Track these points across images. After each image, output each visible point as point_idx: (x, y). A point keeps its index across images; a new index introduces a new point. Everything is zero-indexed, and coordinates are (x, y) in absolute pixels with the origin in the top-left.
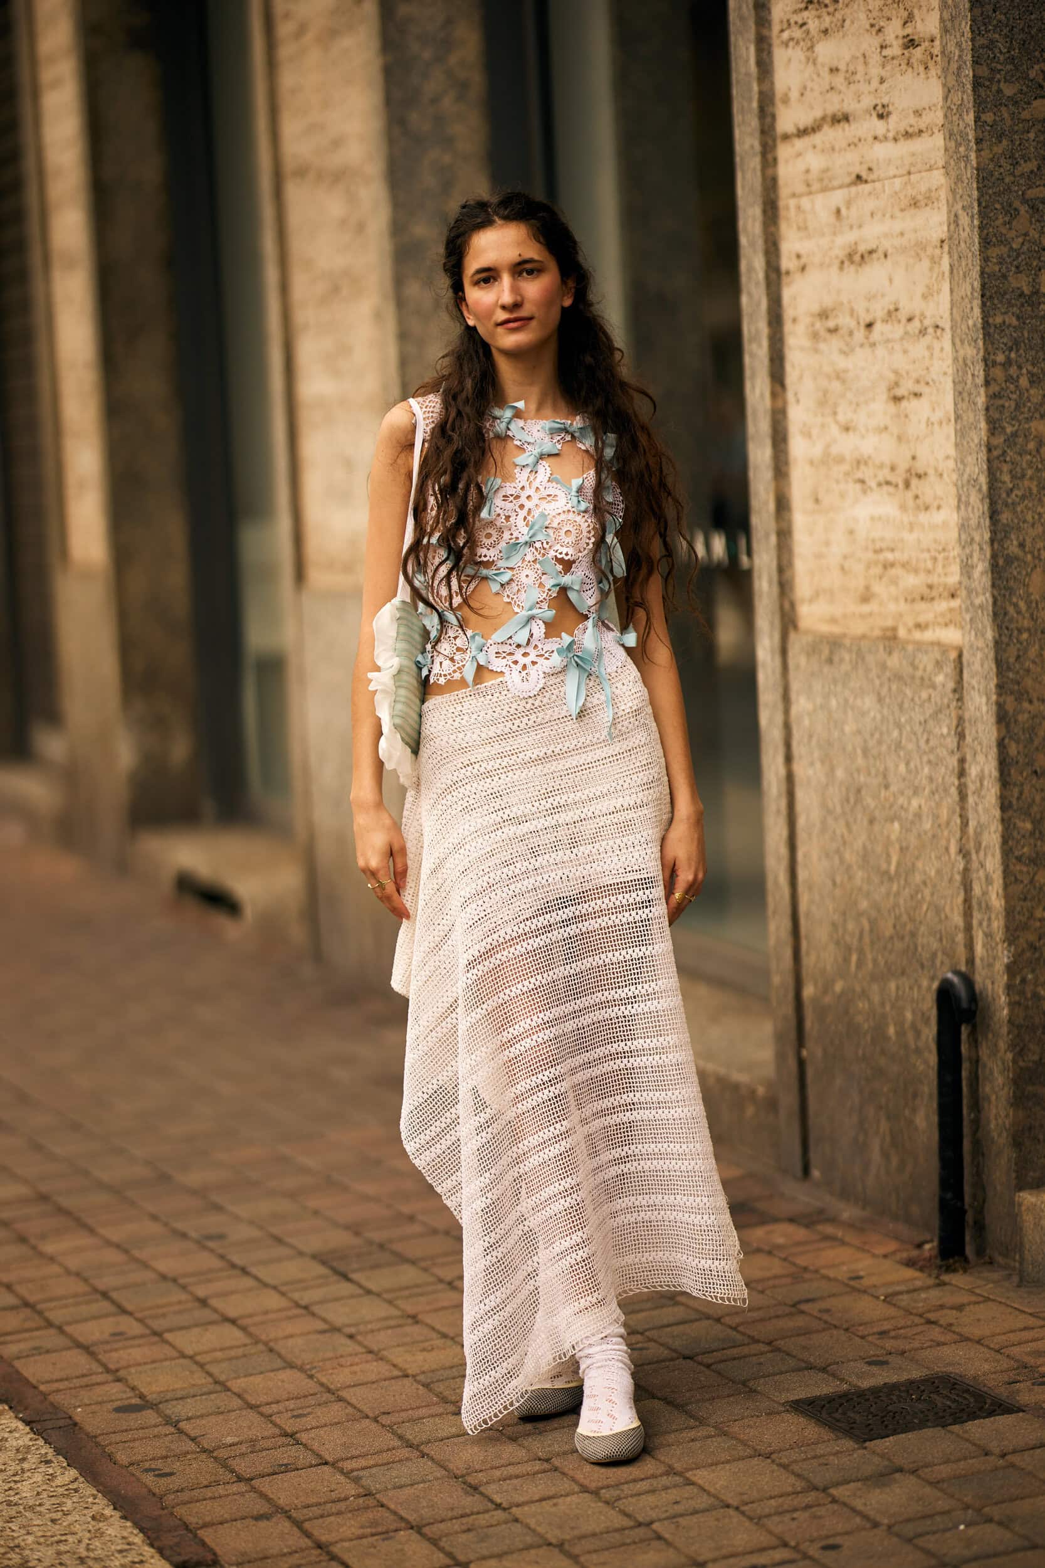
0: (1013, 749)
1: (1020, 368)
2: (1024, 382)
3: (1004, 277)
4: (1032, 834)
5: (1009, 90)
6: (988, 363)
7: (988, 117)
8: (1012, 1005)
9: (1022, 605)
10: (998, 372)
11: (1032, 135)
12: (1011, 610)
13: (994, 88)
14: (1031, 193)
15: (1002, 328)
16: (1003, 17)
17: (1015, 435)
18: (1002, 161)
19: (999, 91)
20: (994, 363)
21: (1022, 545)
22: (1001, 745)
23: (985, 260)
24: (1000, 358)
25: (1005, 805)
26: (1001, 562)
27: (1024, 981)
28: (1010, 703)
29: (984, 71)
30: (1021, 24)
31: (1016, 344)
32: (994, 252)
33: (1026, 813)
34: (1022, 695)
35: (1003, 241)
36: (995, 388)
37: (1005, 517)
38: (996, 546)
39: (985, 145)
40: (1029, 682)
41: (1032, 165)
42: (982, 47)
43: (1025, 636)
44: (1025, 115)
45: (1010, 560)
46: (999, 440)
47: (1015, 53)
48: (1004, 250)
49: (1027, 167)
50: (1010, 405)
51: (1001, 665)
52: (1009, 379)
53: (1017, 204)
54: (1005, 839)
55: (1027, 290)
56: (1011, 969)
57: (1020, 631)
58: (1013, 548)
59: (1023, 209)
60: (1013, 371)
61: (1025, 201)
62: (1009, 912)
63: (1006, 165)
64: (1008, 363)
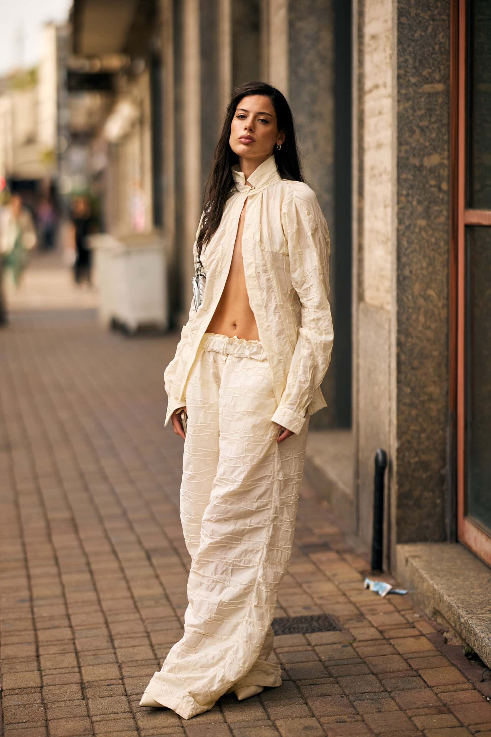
0: (403, 358)
1: (413, 196)
2: (415, 203)
3: (408, 159)
4: (411, 394)
5: (413, 80)
6: (399, 194)
7: (403, 91)
8: (398, 465)
9: (410, 297)
10: (403, 199)
11: (423, 100)
12: (405, 299)
13: (407, 79)
14: (421, 124)
15: (405, 180)
16: (412, 50)
17: (410, 225)
18: (409, 110)
19: (409, 81)
20: (402, 195)
21: (411, 272)
22: (398, 356)
23: (399, 151)
24: (404, 192)
25: (399, 381)
26: (401, 278)
27: (404, 456)
28: (403, 339)
29: (402, 72)
30: (420, 52)
31: (412, 187)
32: (403, 148)
33: (408, 385)
34: (408, 335)
35: (408, 143)
36: (401, 205)
37: (404, 259)
38: (400, 271)
39: (402, 103)
40: (411, 330)
41: (423, 112)
42: (402, 62)
43: (410, 310)
44: (420, 91)
45: (405, 278)
46: (402, 227)
47: (417, 64)
48: (407, 147)
49: (419, 113)
50: (408, 213)
51: (399, 322)
52: (408, 202)
53: (415, 128)
54: (399, 395)
55: (417, 164)
56: (399, 450)
57: (409, 308)
58: (407, 272)
59: (418, 131)
60: (410, 198)
61: (418, 126)
62: (399, 426)
63: (410, 112)
64: (408, 195)
